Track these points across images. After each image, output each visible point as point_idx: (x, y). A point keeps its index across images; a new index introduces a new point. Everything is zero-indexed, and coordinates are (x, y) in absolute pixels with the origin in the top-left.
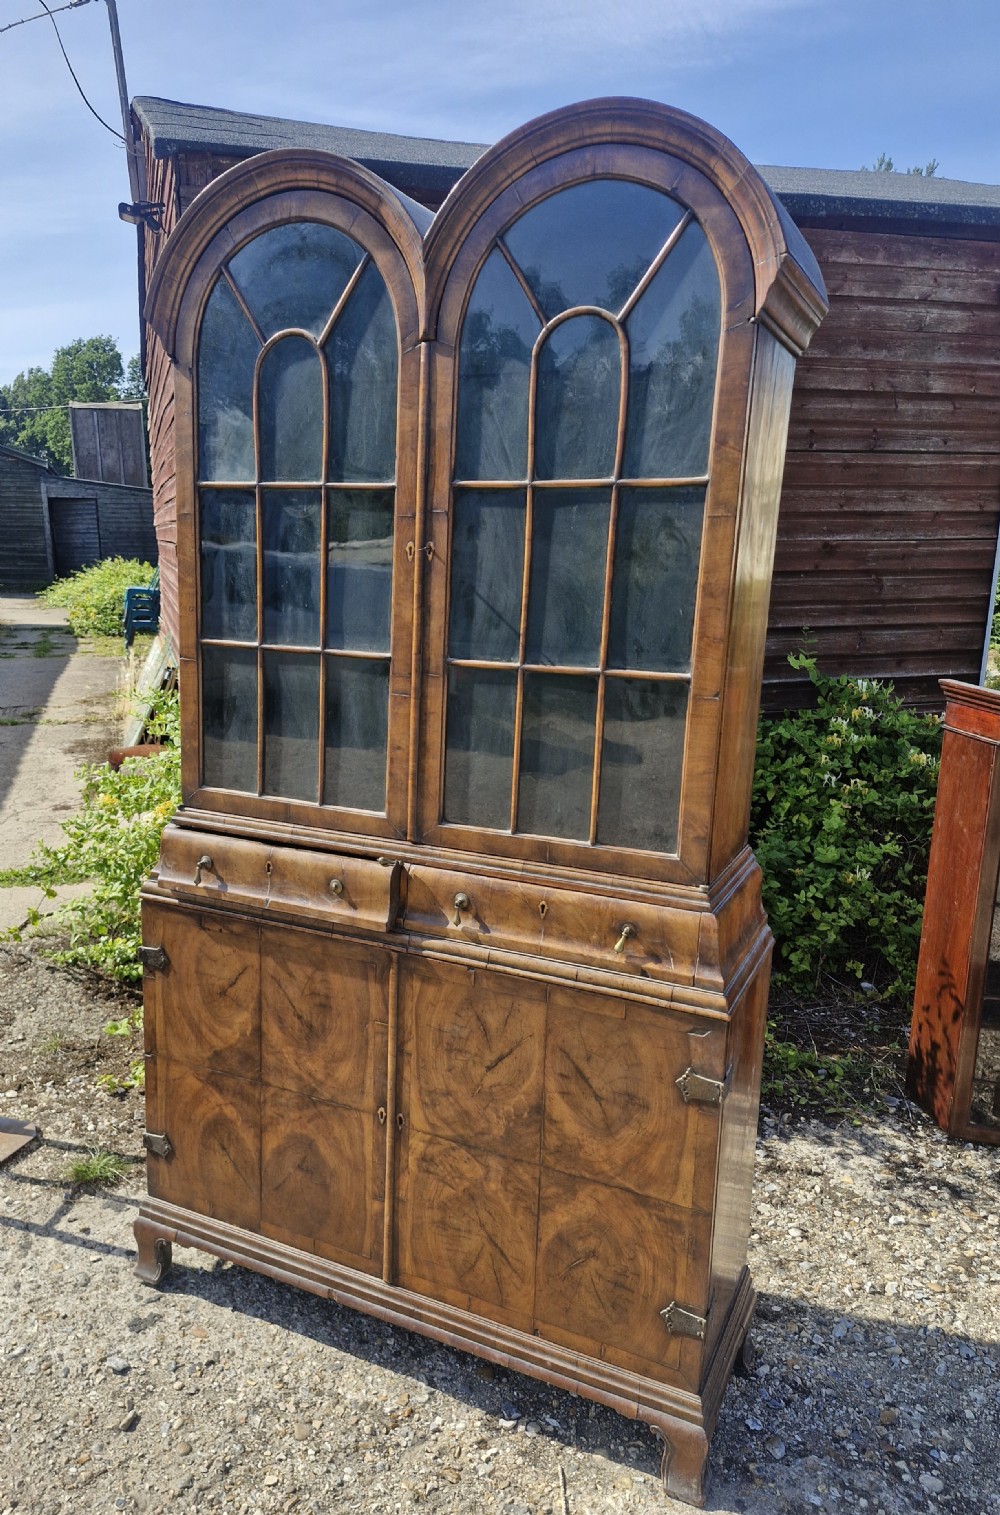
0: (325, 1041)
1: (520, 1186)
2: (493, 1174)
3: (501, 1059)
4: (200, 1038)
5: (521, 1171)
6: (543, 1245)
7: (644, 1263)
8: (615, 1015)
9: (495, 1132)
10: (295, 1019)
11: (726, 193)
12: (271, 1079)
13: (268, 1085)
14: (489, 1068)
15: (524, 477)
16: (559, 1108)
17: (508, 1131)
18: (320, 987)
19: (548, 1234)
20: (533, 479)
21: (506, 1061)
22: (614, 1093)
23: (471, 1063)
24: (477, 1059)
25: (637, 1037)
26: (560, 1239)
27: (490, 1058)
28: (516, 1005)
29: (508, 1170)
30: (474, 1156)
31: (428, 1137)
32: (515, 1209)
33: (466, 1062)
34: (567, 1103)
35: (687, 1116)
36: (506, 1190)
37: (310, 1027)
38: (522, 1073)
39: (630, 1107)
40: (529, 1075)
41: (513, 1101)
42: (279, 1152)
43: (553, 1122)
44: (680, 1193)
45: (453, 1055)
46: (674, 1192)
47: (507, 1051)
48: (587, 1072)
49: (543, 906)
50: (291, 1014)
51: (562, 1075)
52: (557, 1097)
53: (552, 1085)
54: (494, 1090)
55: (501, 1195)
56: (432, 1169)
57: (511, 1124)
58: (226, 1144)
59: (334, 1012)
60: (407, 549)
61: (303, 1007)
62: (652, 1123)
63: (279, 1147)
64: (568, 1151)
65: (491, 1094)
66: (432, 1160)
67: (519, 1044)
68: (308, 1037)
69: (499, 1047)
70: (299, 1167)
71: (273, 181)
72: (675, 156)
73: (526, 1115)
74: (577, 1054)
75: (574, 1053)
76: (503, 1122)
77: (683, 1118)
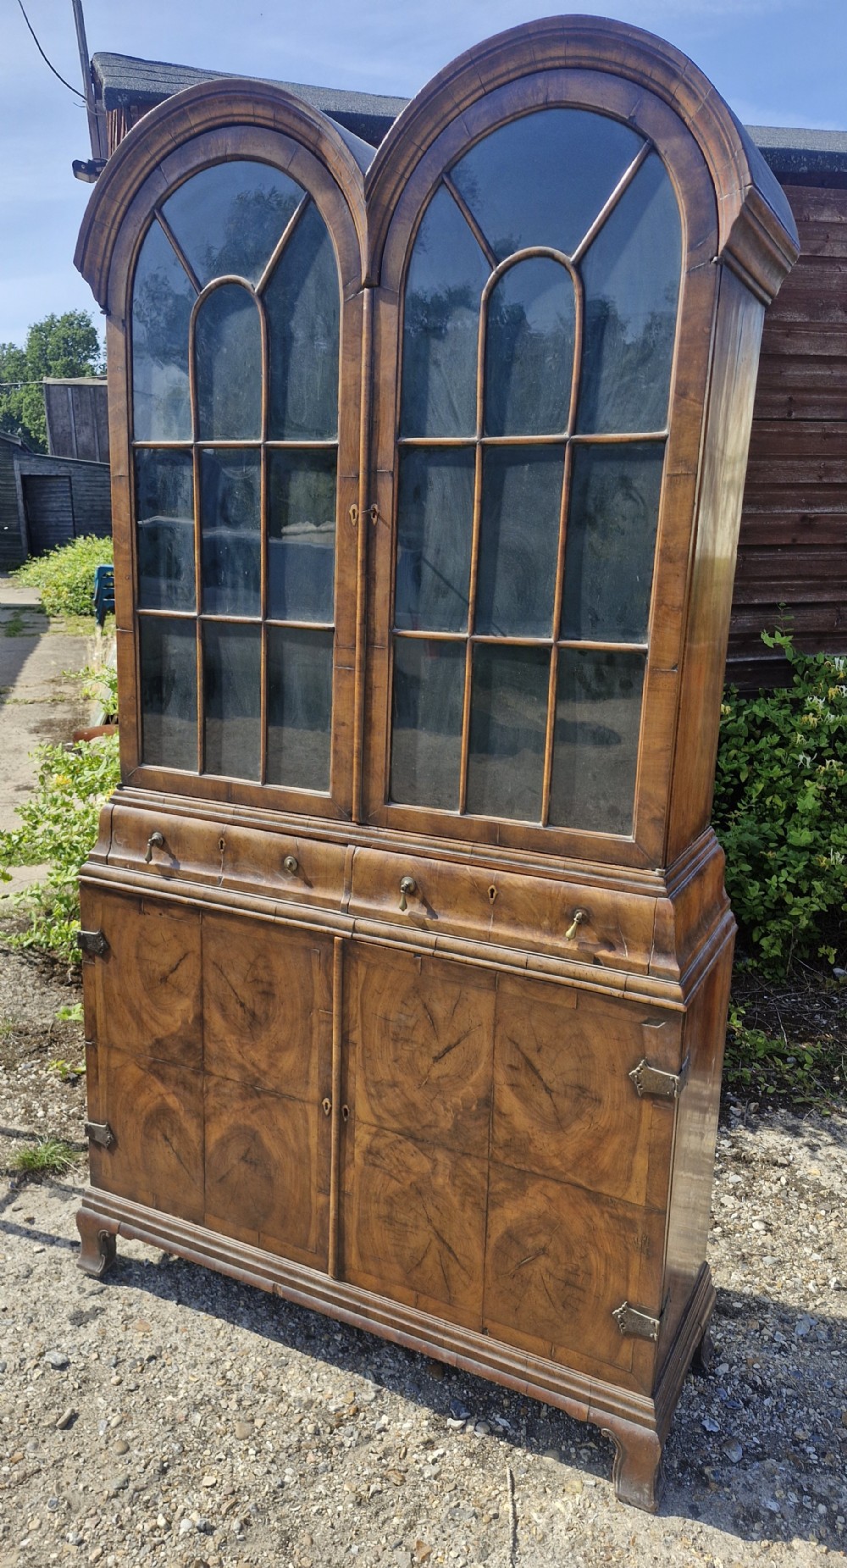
0: (268, 1030)
1: (469, 1182)
2: (440, 1168)
3: (448, 1049)
4: (141, 1024)
5: (469, 1165)
6: (492, 1242)
7: (595, 1260)
8: (566, 1005)
9: (443, 1124)
10: (238, 1007)
11: (687, 120)
12: (214, 1068)
13: (210, 1074)
14: (436, 1059)
15: (473, 433)
16: (508, 1101)
17: (456, 1125)
18: (263, 974)
19: (497, 1231)
20: (482, 436)
21: (455, 1051)
22: (566, 1085)
23: (417, 1054)
24: (424, 1050)
25: (589, 1028)
26: (511, 1236)
27: (437, 1048)
28: (464, 993)
29: (455, 1164)
30: (421, 1150)
31: (374, 1129)
32: (463, 1205)
33: (413, 1052)
34: (517, 1096)
35: (640, 1111)
36: (454, 1185)
37: (253, 1015)
38: (470, 1064)
39: (582, 1100)
40: (477, 1067)
41: (461, 1093)
42: (223, 1143)
43: (501, 1114)
44: (633, 1190)
45: (399, 1045)
46: (627, 1189)
47: (455, 1041)
48: (538, 1064)
49: (492, 891)
50: (233, 1001)
51: (511, 1067)
52: (506, 1089)
53: (501, 1077)
54: (441, 1081)
55: (448, 1190)
56: (378, 1162)
57: (459, 1117)
58: (168, 1133)
59: (277, 999)
60: (351, 512)
61: (246, 995)
62: (604, 1117)
63: (222, 1138)
64: (518, 1145)
65: (438, 1085)
66: (378, 1153)
67: (467, 1034)
68: (250, 1025)
69: (447, 1037)
70: (244, 1159)
71: (207, 116)
72: (633, 81)
73: (474, 1108)
74: (527, 1044)
75: (524, 1045)
76: (450, 1115)
77: (636, 1112)
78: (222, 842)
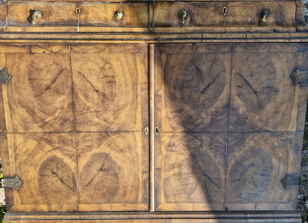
0: (113, 101)
1: (218, 145)
2: (205, 143)
3: (209, 85)
5: (218, 137)
6: (229, 168)
7: (275, 161)
8: (264, 51)
9: (206, 122)
10: (95, 94)
12: (81, 129)
13: (80, 132)
14: (202, 92)
16: (238, 102)
17: (212, 120)
18: (109, 73)
19: (232, 162)
21: (212, 86)
22: (263, 88)
23: (193, 92)
24: (196, 89)
25: (274, 59)
26: (238, 163)
27: (202, 87)
28: (216, 57)
29: (212, 139)
30: (195, 137)
31: (172, 134)
32: (215, 156)
33: (191, 92)
34: (241, 99)
35: (295, 91)
36: (211, 148)
37: (104, 95)
38: (220, 91)
39: (271, 93)
40: (223, 91)
41: (214, 106)
42: (88, 166)
43: (234, 110)
44: (291, 126)
45: (184, 90)
46: (288, 126)
47: (212, 81)
48: (251, 82)
49: (225, 9)
50: (92, 90)
51: (239, 86)
52: (236, 97)
53: (234, 92)
54: (205, 102)
55: (208, 151)
56: (174, 149)
57: (214, 116)
58: (55, 171)
59: (117, 84)
61: (99, 86)
62: (280, 97)
63: (88, 162)
64: (242, 121)
65: (203, 104)
66: (173, 145)
67: (218, 76)
68: (103, 101)
69: (208, 80)
70: (101, 170)
73: (221, 110)
74: (246, 74)
75: (245, 75)
76: (209, 117)
77: (293, 92)
78: (78, 10)
